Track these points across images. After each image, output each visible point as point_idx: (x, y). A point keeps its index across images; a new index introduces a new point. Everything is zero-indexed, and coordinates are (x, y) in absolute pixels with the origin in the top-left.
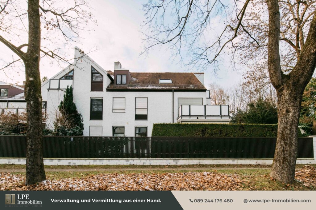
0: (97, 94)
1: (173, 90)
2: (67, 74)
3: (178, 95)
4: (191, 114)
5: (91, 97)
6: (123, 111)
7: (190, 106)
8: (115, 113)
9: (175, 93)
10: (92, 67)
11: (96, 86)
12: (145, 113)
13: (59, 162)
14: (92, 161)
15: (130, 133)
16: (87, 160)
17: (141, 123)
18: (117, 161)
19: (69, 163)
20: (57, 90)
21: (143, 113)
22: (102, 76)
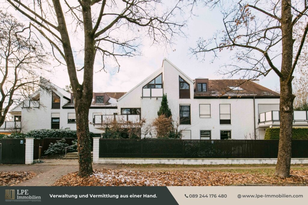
0: (185, 102)
1: (254, 97)
2: (148, 83)
3: (258, 101)
4: (274, 119)
5: (180, 104)
6: (209, 116)
7: (272, 111)
8: (202, 119)
9: (256, 100)
10: (180, 77)
11: (184, 94)
12: (228, 118)
13: (203, 161)
14: (231, 160)
15: (216, 136)
16: (226, 160)
17: (225, 127)
18: (252, 161)
19: (211, 162)
20: (150, 98)
21: (227, 118)
22: (189, 85)
